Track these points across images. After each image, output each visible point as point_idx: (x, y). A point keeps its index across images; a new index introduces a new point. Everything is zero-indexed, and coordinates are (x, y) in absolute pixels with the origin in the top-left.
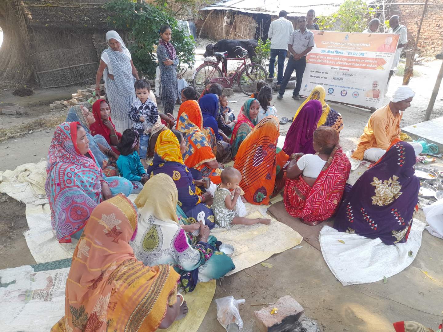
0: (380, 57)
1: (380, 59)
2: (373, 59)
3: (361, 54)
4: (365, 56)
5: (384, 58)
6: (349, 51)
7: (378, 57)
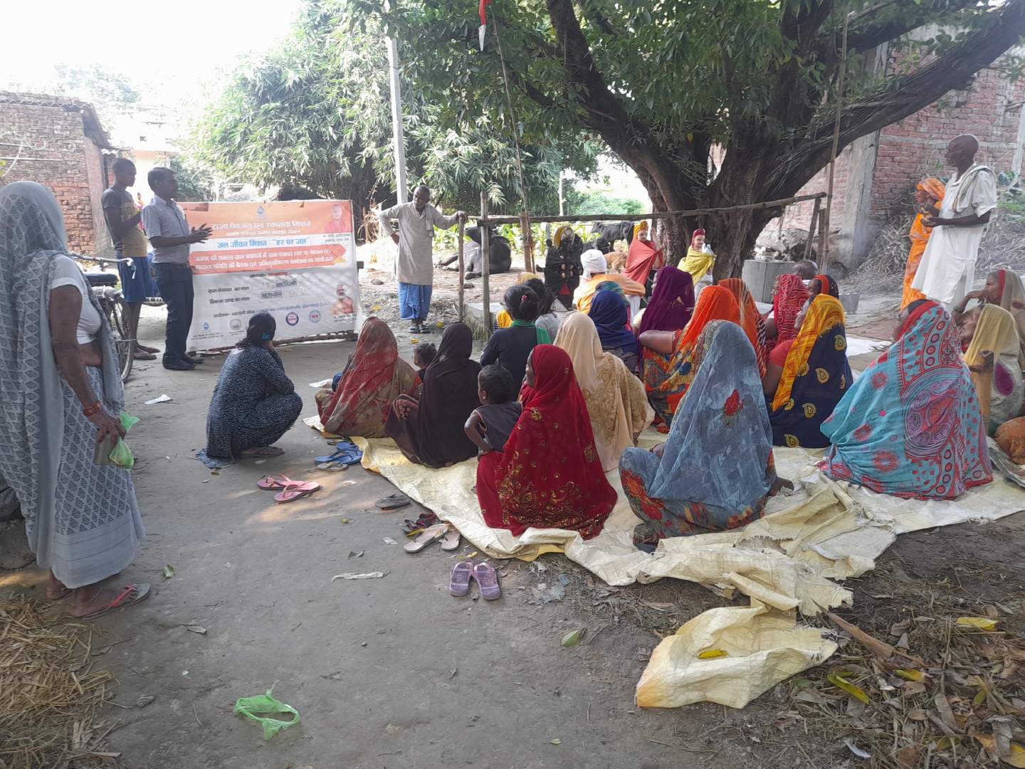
0: (332, 243)
1: (334, 245)
2: (322, 247)
3: (300, 241)
4: (308, 244)
5: (340, 243)
6: (278, 238)
7: (328, 243)
